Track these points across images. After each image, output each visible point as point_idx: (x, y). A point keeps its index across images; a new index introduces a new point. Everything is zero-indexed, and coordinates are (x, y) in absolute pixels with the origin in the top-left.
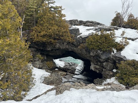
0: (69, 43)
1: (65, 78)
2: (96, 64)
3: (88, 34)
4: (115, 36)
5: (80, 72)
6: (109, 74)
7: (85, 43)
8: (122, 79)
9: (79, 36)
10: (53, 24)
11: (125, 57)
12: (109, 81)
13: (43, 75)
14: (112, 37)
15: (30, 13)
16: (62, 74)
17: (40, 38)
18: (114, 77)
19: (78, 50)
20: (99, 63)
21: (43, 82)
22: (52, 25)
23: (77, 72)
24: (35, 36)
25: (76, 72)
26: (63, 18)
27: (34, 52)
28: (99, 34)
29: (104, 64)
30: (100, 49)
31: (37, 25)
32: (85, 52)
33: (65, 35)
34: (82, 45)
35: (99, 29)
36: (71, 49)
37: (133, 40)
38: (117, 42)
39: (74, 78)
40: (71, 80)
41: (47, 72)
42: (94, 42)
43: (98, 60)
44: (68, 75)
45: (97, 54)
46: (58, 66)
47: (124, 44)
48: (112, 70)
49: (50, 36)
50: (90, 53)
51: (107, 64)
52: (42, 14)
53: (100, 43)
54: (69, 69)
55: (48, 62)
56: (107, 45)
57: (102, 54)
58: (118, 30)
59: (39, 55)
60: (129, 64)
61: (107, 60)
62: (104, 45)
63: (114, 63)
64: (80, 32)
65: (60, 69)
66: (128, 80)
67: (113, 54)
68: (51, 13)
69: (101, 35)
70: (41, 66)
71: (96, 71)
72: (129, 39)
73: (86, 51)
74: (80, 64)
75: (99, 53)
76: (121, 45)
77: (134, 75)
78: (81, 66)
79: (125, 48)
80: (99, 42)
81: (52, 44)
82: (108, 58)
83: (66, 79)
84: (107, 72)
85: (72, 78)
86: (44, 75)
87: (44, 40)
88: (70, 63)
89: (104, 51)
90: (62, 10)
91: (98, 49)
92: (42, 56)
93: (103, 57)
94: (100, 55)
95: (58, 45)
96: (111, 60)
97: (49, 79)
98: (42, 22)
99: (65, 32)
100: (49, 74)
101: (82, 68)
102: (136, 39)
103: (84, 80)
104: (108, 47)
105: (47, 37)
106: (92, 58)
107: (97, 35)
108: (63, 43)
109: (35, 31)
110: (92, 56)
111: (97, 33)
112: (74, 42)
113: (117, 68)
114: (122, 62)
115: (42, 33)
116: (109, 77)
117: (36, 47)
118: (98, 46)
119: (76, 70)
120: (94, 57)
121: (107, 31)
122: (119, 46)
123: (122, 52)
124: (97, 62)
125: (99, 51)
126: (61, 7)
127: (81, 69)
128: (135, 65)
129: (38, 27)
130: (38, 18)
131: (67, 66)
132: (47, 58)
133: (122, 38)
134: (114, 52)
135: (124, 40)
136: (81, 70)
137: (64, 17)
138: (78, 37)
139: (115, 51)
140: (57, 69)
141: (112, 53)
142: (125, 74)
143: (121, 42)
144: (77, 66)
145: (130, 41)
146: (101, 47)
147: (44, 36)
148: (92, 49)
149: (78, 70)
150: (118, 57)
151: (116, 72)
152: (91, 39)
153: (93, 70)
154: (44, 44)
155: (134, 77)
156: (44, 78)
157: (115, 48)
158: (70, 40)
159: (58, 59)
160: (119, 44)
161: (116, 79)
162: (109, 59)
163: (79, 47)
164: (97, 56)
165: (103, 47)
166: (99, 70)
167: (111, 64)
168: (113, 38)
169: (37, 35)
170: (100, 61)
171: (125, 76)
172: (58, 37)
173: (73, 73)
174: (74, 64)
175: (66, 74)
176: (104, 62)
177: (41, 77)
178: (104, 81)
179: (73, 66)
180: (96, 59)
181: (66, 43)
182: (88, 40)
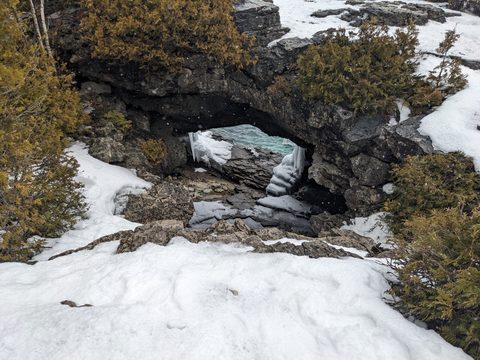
0: (231, 70)
1: (230, 203)
2: (328, 158)
3: (310, 37)
5: (288, 185)
6: (367, 200)
7: (294, 71)
9: (274, 42)
11: (429, 138)
12: (359, 223)
13: (124, 187)
16: (219, 190)
17: (114, 42)
19: (267, 101)
20: (338, 159)
21: (125, 210)
23: (277, 184)
24: (99, 33)
25: (271, 185)
27: (100, 100)
28: (357, 38)
29: (356, 161)
30: (346, 104)
32: (291, 110)
33: (215, 37)
34: (280, 79)
35: (365, 16)
36: (241, 95)
38: (417, 78)
39: (260, 207)
40: (248, 212)
41: (143, 178)
42: (325, 72)
43: (334, 145)
44: (241, 195)
45: (330, 120)
46: (205, 158)
47: (447, 85)
48: (382, 185)
49: (154, 38)
50: (307, 116)
51: (364, 162)
54: (247, 174)
55: (151, 142)
57: (349, 122)
58: (443, 21)
60: (433, 169)
61: (366, 148)
62: (363, 86)
65: (214, 170)
67: (395, 123)
69: (364, 43)
70: (120, 156)
71: (326, 186)
73: (295, 106)
74: (289, 157)
75: (339, 118)
78: (293, 164)
80: (346, 74)
81: (164, 69)
82: (371, 140)
83: (230, 206)
84: (360, 194)
85: (256, 207)
86: (129, 189)
87: (132, 50)
88: (253, 151)
89: (359, 111)
91: (340, 104)
92: (127, 118)
93: (353, 136)
94: (343, 125)
95: (187, 78)
96: (380, 149)
97: (146, 202)
99: (213, 22)
100: (149, 185)
101: (297, 171)
103: (298, 216)
104: (379, 97)
105: (145, 42)
106: (314, 135)
108: (210, 70)
110: (314, 129)
111: (347, 34)
112: (251, 65)
114: (411, 159)
116: (363, 209)
117: (108, 78)
118: (341, 91)
119: (274, 178)
120: (320, 130)
124: (330, 152)
125: (340, 110)
127: (292, 175)
131: (239, 159)
132: (151, 127)
133: (440, 61)
134: (398, 119)
135: (448, 70)
136: (292, 180)
138: (270, 45)
139: (405, 112)
140: (201, 170)
141: (393, 122)
143: (433, 78)
144: (278, 163)
146: (351, 93)
148: (316, 99)
149: (280, 177)
150: (405, 140)
151: (394, 194)
152: (317, 57)
153: (317, 181)
154: (133, 69)
156: (127, 198)
157: (405, 100)
158: (237, 55)
159: (207, 133)
160: (425, 84)
162: (374, 144)
163: (269, 88)
164: (333, 131)
165: (358, 93)
166: (336, 184)
167: (379, 163)
169: (107, 34)
170: (340, 151)
172: (185, 44)
173: (260, 189)
174: (270, 155)
175: (235, 189)
176: (356, 154)
177: (117, 194)
178: (345, 222)
179: (264, 163)
180: (327, 142)
181: (223, 72)
182: (304, 62)
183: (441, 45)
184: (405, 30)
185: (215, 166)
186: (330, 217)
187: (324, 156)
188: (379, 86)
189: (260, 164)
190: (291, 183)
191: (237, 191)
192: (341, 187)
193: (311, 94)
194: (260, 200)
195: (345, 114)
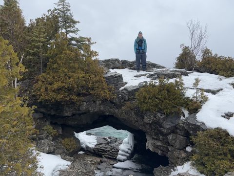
0: (104, 101)
1: (99, 169)
2: (156, 138)
3: (137, 85)
4: (184, 86)
5: (128, 155)
6: (180, 156)
7: (133, 99)
8: (203, 164)
9: (122, 88)
10: (75, 68)
11: (203, 123)
12: (180, 169)
13: (57, 166)
14: (178, 88)
15: (33, 50)
16: (93, 162)
17: (51, 94)
18: (189, 161)
19: (122, 113)
20: (161, 137)
22: (74, 70)
23: (122, 155)
24: (43, 90)
25: (119, 156)
26: (93, 59)
27: (39, 121)
28: (157, 84)
29: (170, 137)
30: (160, 111)
31: (47, 71)
32: (134, 116)
33: (98, 87)
34: (128, 103)
35: (156, 76)
36: (110, 111)
37: (214, 93)
38: (187, 98)
41: (65, 159)
42: (149, 99)
43: (158, 130)
44: (104, 164)
45: (155, 119)
46: (84, 146)
47: (200, 100)
48: (185, 148)
49: (70, 90)
50: (143, 118)
51: (174, 137)
52: (56, 52)
53: (160, 100)
54: (106, 151)
55: (66, 140)
56: (171, 102)
57: (164, 119)
59: (48, 127)
60: (211, 136)
61: (174, 130)
62: (166, 103)
63: (187, 135)
64: (124, 81)
65: (88, 151)
66: (213, 165)
67: (184, 118)
68: (71, 50)
69: (160, 86)
70: (52, 149)
71: (157, 152)
72: (208, 91)
73: (136, 114)
74: (126, 140)
75: (159, 118)
76: (196, 103)
77: (223, 157)
78: (128, 143)
79: (203, 107)
80: (158, 98)
81: (74, 103)
82: (175, 126)
83: (100, 171)
84: (176, 154)
85: (113, 169)
86: (60, 167)
87: (59, 97)
88: (108, 139)
89: (167, 114)
90: (91, 44)
91: (158, 111)
92: (54, 129)
93: (167, 125)
94: (161, 121)
95: (84, 106)
96: (180, 130)
97: (69, 173)
98: (55, 66)
99: (97, 82)
101: (131, 147)
102: (219, 91)
103: (135, 172)
104: (174, 107)
105: (65, 92)
106: (148, 127)
107: (154, 86)
108: (94, 102)
109: (43, 82)
110: (147, 123)
111: (154, 83)
112: (113, 98)
113: (192, 144)
114: (199, 133)
115: (56, 86)
116: (179, 162)
118: (157, 105)
119: (120, 152)
120: (150, 124)
121: (170, 78)
122: (192, 105)
123: (198, 115)
124: (156, 134)
125: (159, 114)
126: (89, 40)
127: (129, 149)
128: (221, 138)
129: (48, 73)
130: (48, 58)
131: (101, 144)
132: (63, 132)
133: (195, 91)
134: (184, 116)
135: (200, 94)
136: (129, 152)
137: (96, 55)
138: (120, 89)
139: (186, 113)
140: (81, 152)
141: (182, 118)
142: (207, 155)
143: (194, 97)
144: (121, 144)
145: (209, 95)
146: (162, 106)
147: (59, 90)
148: (146, 110)
149: (123, 151)
150: (193, 125)
151: (192, 151)
152: (144, 93)
153: (151, 150)
154: (58, 105)
155: (223, 159)
156: (58, 172)
157: (185, 107)
158: (107, 95)
160: (191, 100)
161: (193, 165)
162: (177, 128)
163: (123, 107)
164: (157, 124)
165: (165, 106)
166: (161, 150)
167: (181, 137)
168: (181, 90)
169: (46, 89)
170: (162, 133)
171: (206, 158)
172: (84, 91)
173: (114, 159)
174: (116, 140)
175: (101, 161)
176: (169, 134)
177: (54, 171)
178: (172, 170)
179: (114, 145)
180: (155, 130)
181: (100, 102)
182: (139, 95)
183: (194, 84)
184: (178, 80)
185: (89, 149)
186: (164, 168)
187: (154, 137)
188: (173, 103)
189: (112, 145)
190: (129, 153)
191: (102, 162)
192: (163, 151)
193: (144, 109)
194: (114, 165)
195: (161, 116)
